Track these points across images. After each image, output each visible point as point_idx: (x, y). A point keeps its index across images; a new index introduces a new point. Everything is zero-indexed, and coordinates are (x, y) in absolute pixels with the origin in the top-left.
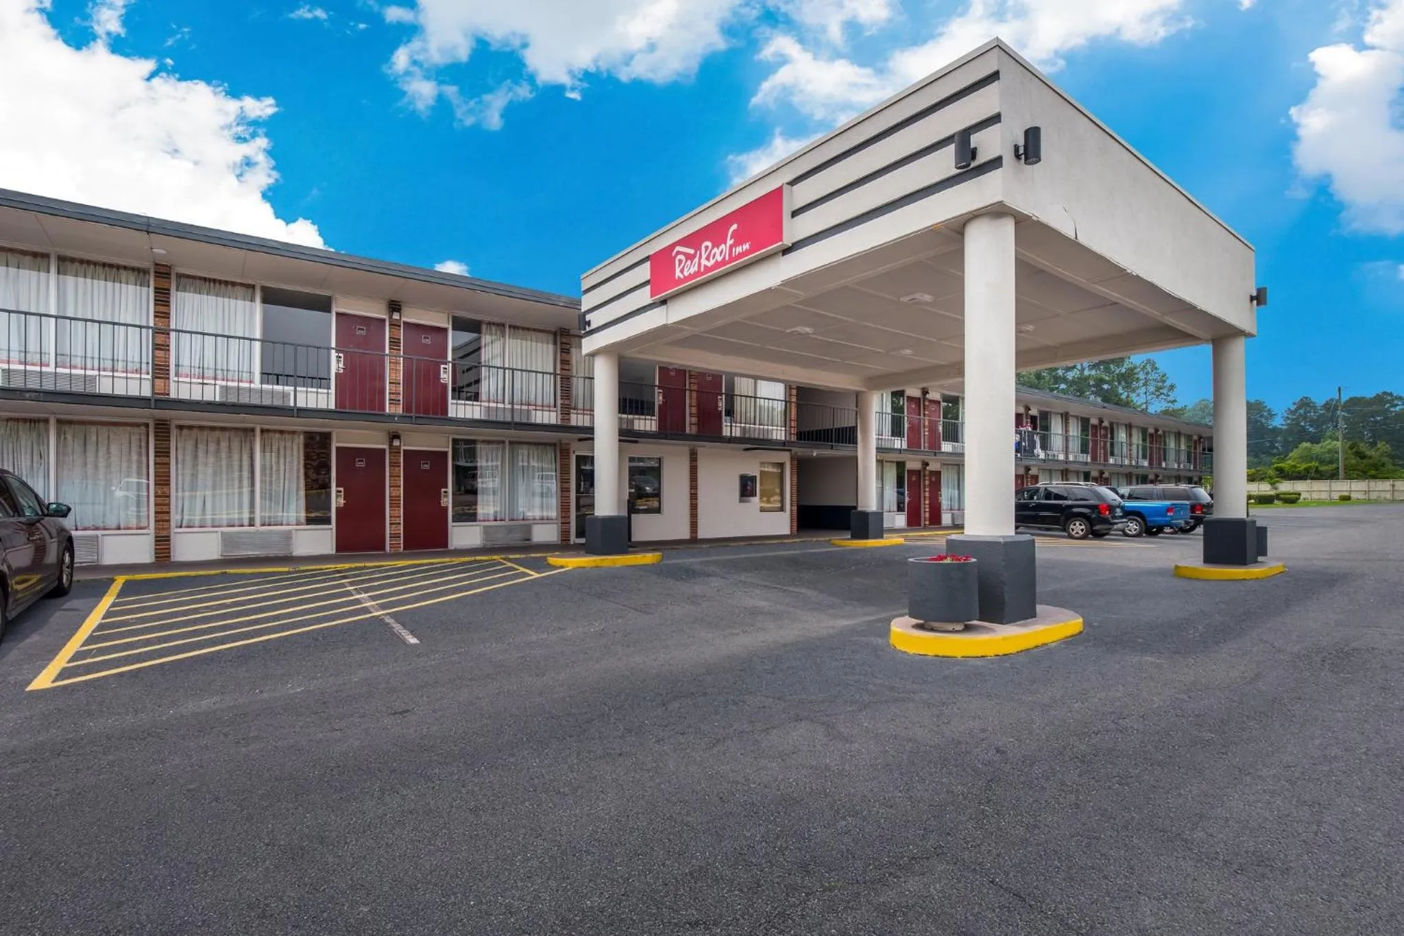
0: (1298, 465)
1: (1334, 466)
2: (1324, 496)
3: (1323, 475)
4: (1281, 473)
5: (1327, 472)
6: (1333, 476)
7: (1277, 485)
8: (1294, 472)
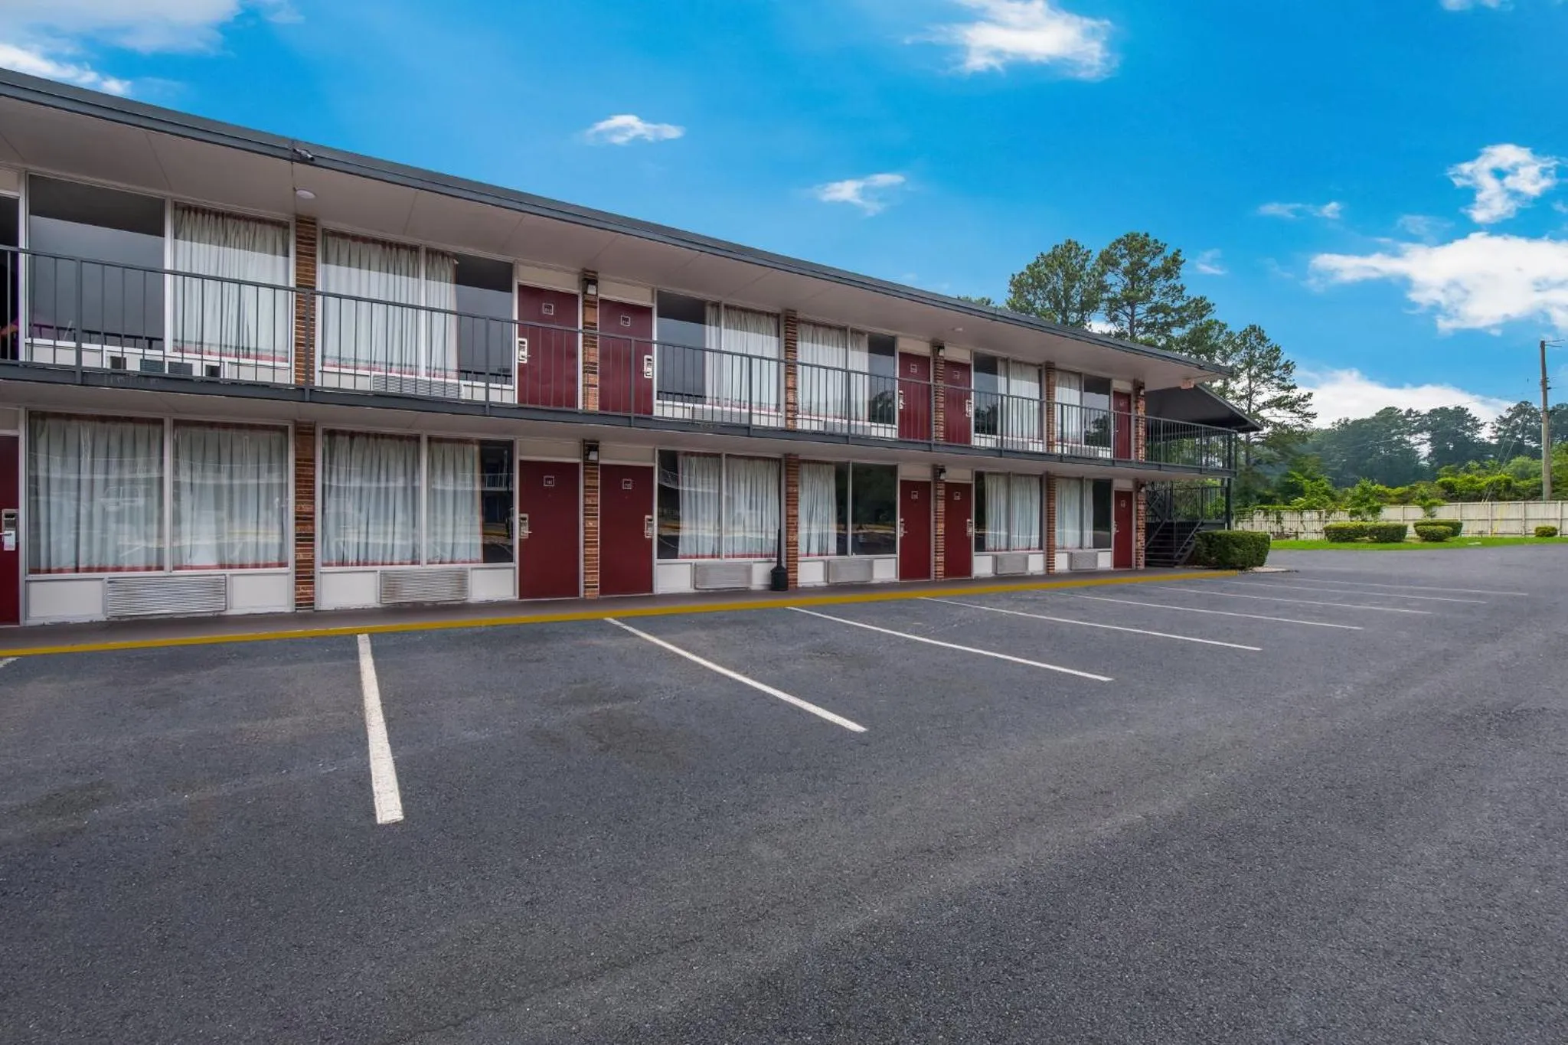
0: (1477, 479)
1: (1534, 481)
2: (1515, 527)
3: (1520, 495)
4: (1450, 492)
5: (1527, 489)
6: (1535, 495)
7: (1434, 509)
8: (1471, 489)
